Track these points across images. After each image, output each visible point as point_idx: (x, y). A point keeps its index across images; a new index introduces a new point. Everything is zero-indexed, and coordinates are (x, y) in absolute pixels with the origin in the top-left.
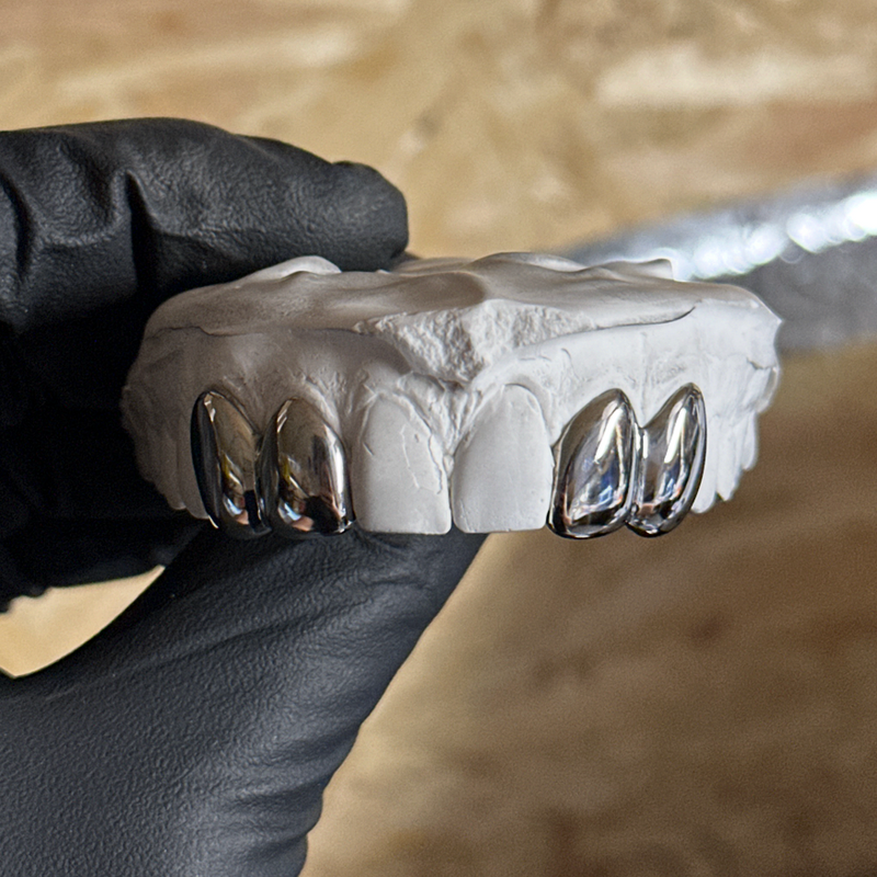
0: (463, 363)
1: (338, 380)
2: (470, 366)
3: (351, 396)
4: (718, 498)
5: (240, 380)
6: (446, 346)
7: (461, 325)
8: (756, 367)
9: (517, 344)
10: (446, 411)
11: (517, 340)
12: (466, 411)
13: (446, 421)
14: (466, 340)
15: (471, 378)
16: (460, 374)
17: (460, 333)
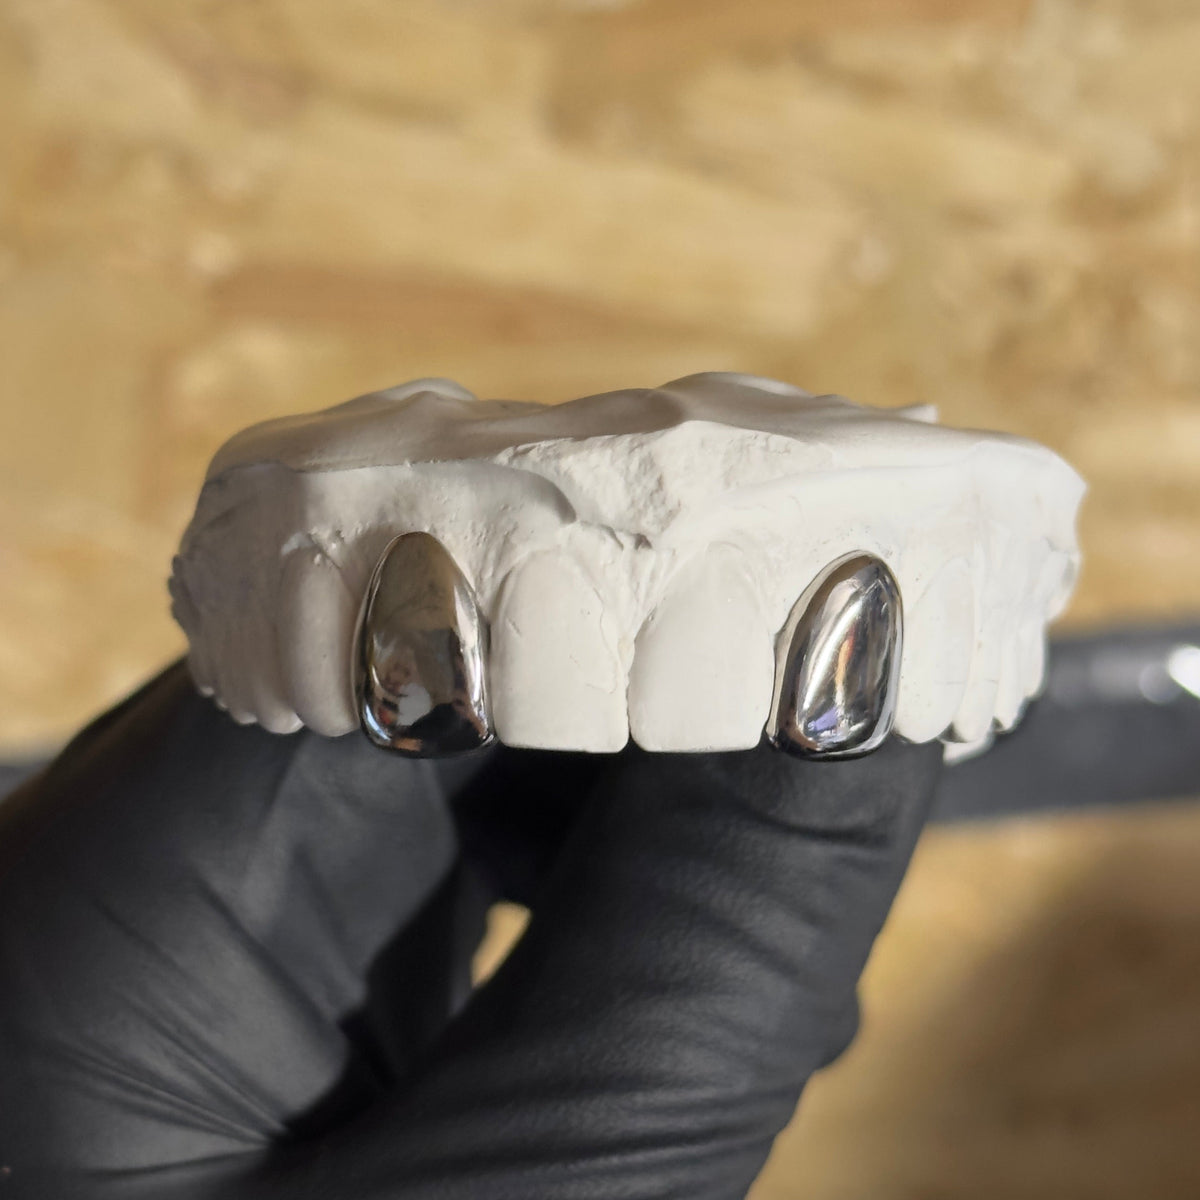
0: (651, 508)
1: (474, 531)
2: (662, 512)
3: (492, 555)
4: (997, 724)
5: (337, 534)
6: (629, 485)
7: (650, 454)
8: (1053, 546)
9: (728, 484)
10: (625, 577)
11: (728, 479)
12: (653, 577)
13: (624, 592)
14: (657, 476)
15: (663, 529)
16: (647, 525)
17: (649, 464)
